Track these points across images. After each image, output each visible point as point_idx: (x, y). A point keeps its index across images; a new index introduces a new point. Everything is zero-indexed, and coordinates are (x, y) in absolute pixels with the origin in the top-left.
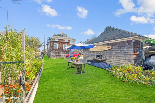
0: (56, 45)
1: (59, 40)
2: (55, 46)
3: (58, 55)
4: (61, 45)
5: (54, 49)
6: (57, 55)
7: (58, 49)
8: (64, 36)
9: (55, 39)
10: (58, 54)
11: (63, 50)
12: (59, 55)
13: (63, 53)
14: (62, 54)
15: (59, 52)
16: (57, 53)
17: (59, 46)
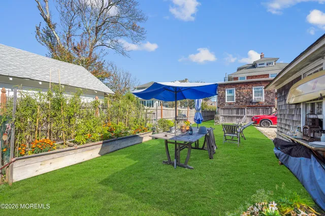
0: (231, 92)
1: (248, 77)
2: (230, 95)
3: (235, 115)
4: (245, 91)
5: (226, 101)
6: (234, 117)
7: (237, 102)
8: (265, 65)
9: (236, 79)
10: (237, 113)
11: (251, 102)
12: (240, 115)
13: (250, 111)
14: (248, 113)
15: (238, 109)
16: (235, 111)
17: (240, 93)
